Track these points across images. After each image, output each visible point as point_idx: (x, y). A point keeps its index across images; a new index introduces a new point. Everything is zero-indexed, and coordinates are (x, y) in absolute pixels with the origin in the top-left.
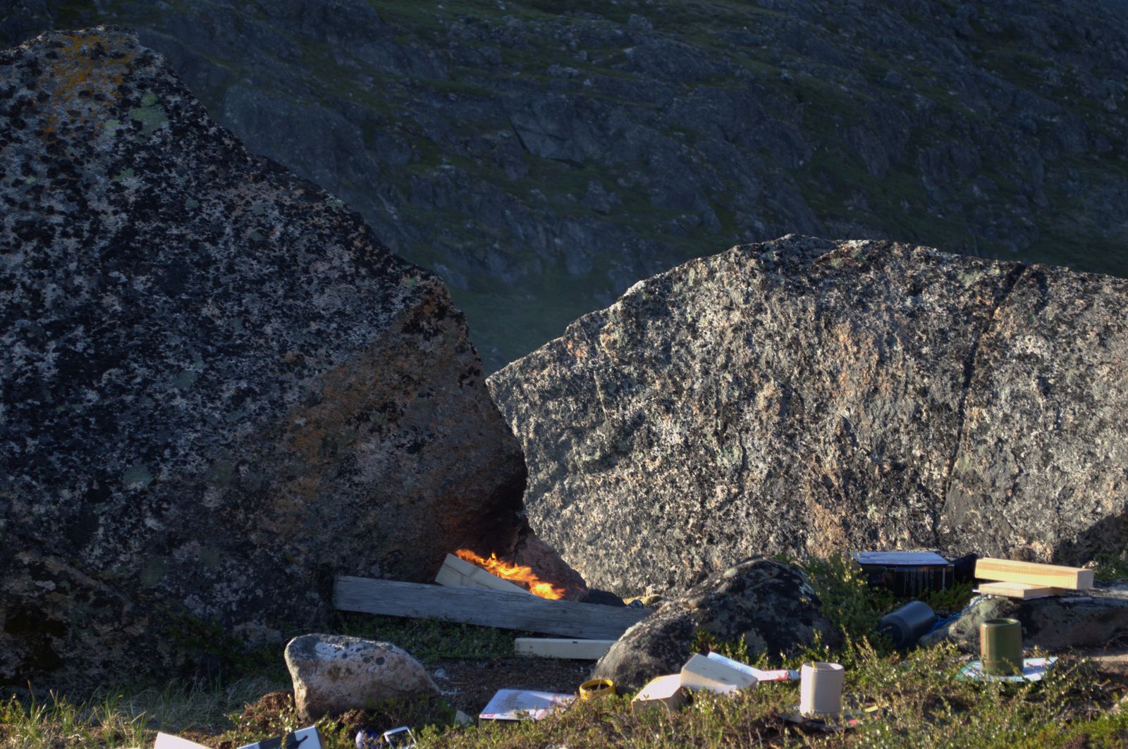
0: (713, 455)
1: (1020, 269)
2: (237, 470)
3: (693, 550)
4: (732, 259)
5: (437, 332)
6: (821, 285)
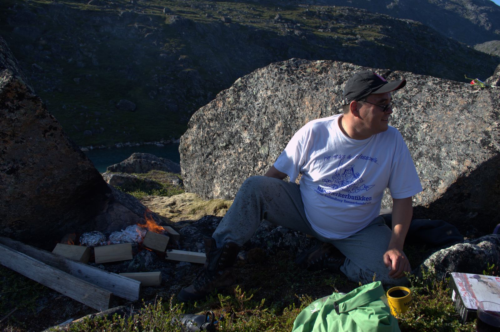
0: (259, 149)
1: (389, 73)
4: (269, 69)
6: (301, 80)
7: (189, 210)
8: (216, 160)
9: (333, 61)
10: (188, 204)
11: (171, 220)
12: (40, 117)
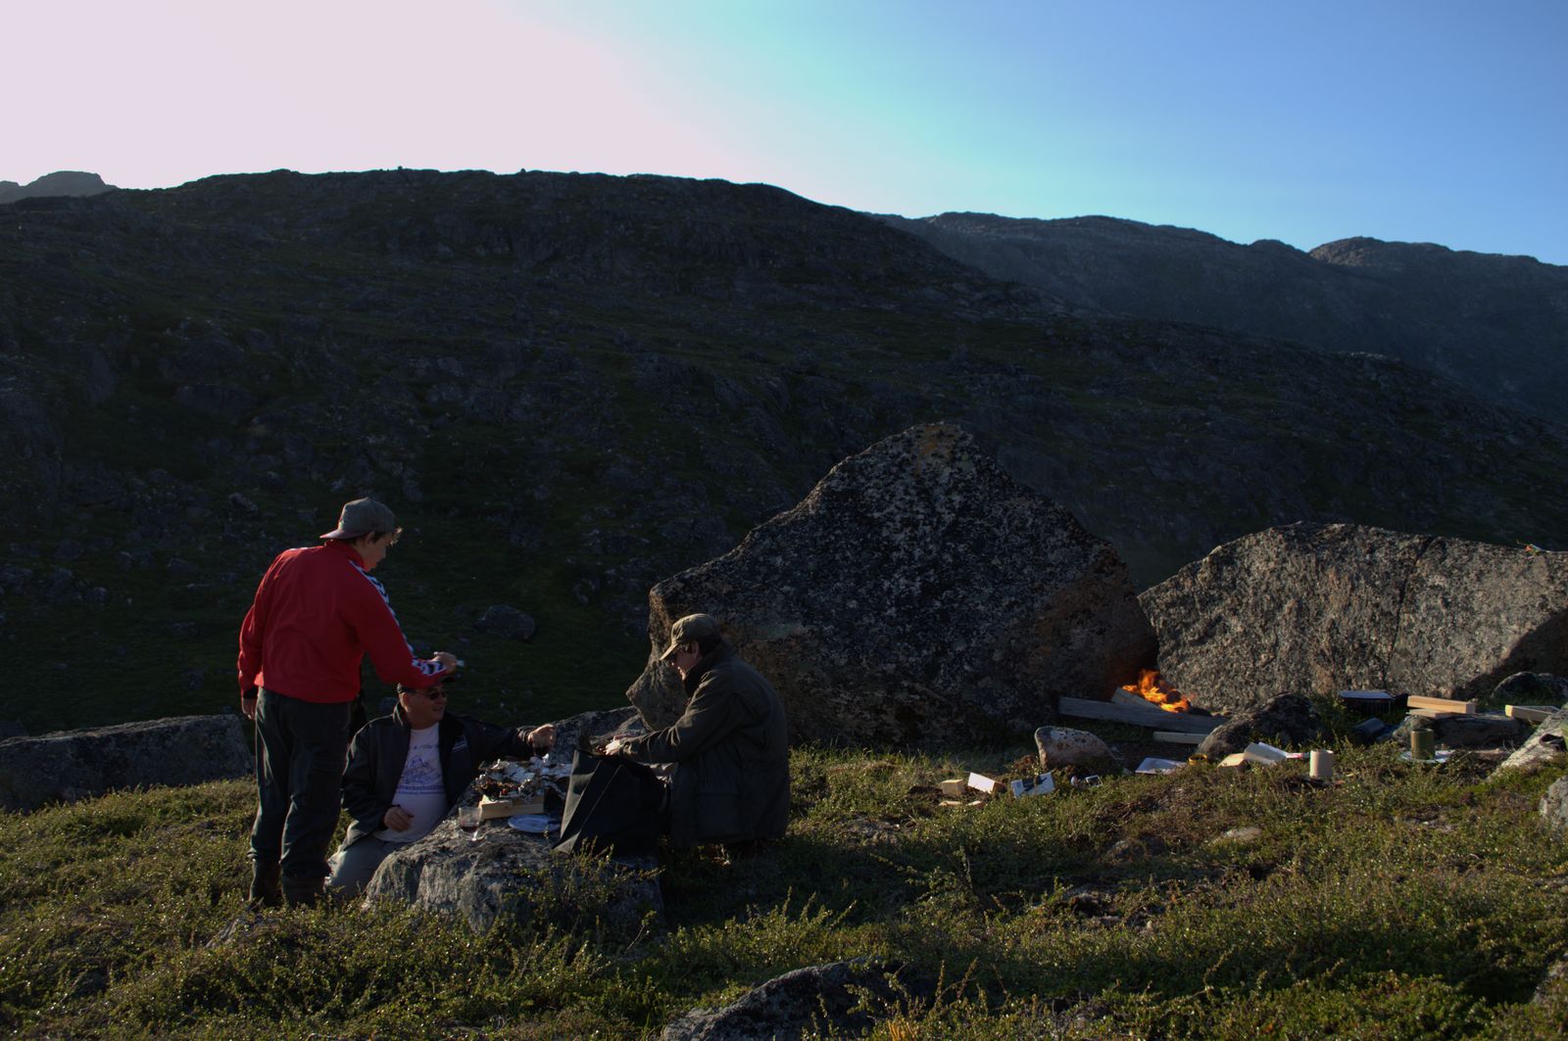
0: (1260, 638)
1: (1431, 539)
2: (1009, 642)
3: (1249, 688)
4: (1269, 534)
5: (1111, 573)
6: (1319, 548)
9: (1358, 525)
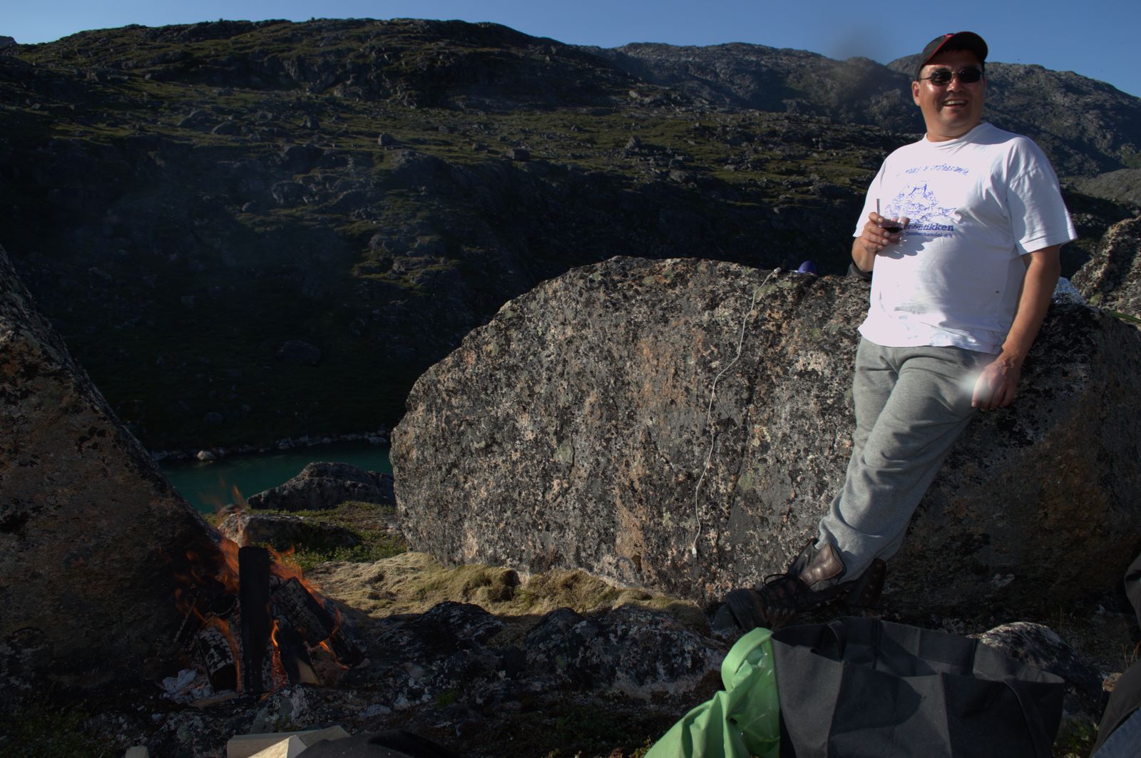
0: (553, 451)
1: (811, 281)
3: (536, 533)
4: (567, 281)
6: (633, 302)
7: (412, 590)
8: (466, 478)
9: (698, 260)
10: (411, 577)
11: (371, 615)
12: (71, 410)
